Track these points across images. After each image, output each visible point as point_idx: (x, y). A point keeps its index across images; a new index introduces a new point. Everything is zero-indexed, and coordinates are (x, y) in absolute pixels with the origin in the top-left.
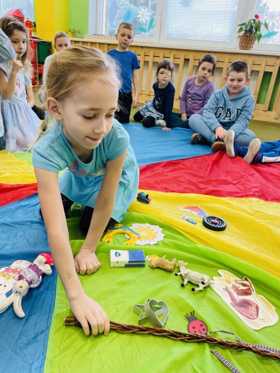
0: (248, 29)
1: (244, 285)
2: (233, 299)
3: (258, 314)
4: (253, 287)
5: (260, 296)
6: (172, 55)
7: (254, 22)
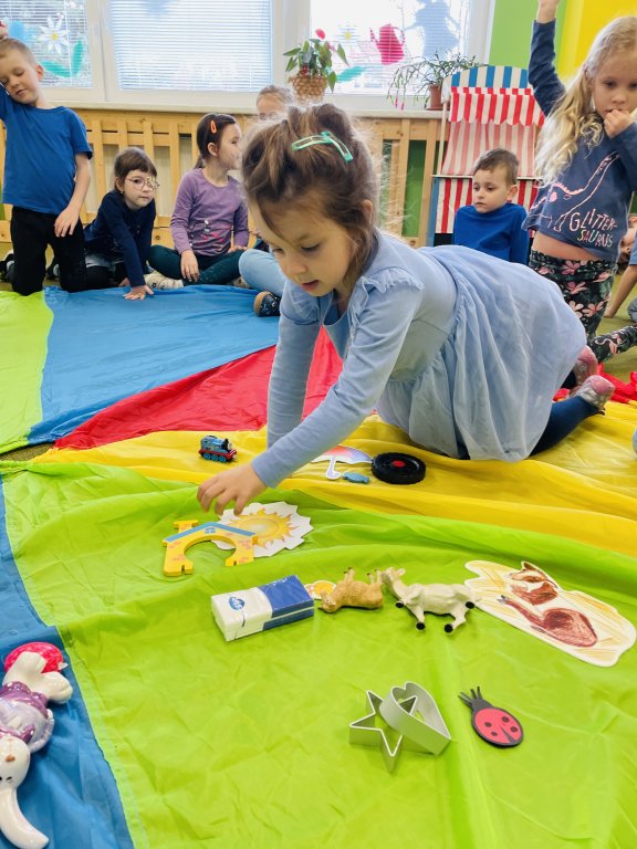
0: (307, 61)
1: (533, 580)
2: (531, 617)
3: (592, 630)
4: (550, 578)
5: (574, 592)
6: (147, 126)
7: (317, 46)
